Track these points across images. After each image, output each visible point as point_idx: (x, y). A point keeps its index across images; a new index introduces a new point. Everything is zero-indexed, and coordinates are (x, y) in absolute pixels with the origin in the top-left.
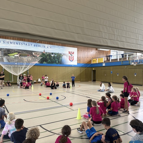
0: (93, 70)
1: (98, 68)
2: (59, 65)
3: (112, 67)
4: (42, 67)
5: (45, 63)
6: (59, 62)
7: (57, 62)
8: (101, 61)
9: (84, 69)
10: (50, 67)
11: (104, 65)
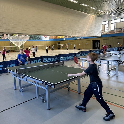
0: (58, 43)
2: (39, 40)
3: (68, 41)
4: (30, 41)
5: (31, 39)
6: (39, 38)
7: (38, 38)
8: (63, 37)
9: (53, 42)
10: (34, 41)
11: (64, 39)
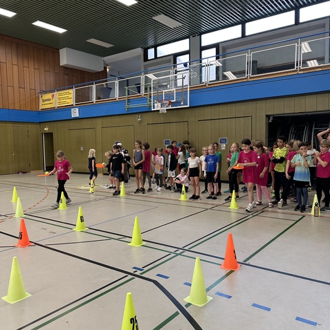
0: (46, 134)
1: (59, 124)
3: (99, 120)
8: (68, 101)
11: (75, 113)
